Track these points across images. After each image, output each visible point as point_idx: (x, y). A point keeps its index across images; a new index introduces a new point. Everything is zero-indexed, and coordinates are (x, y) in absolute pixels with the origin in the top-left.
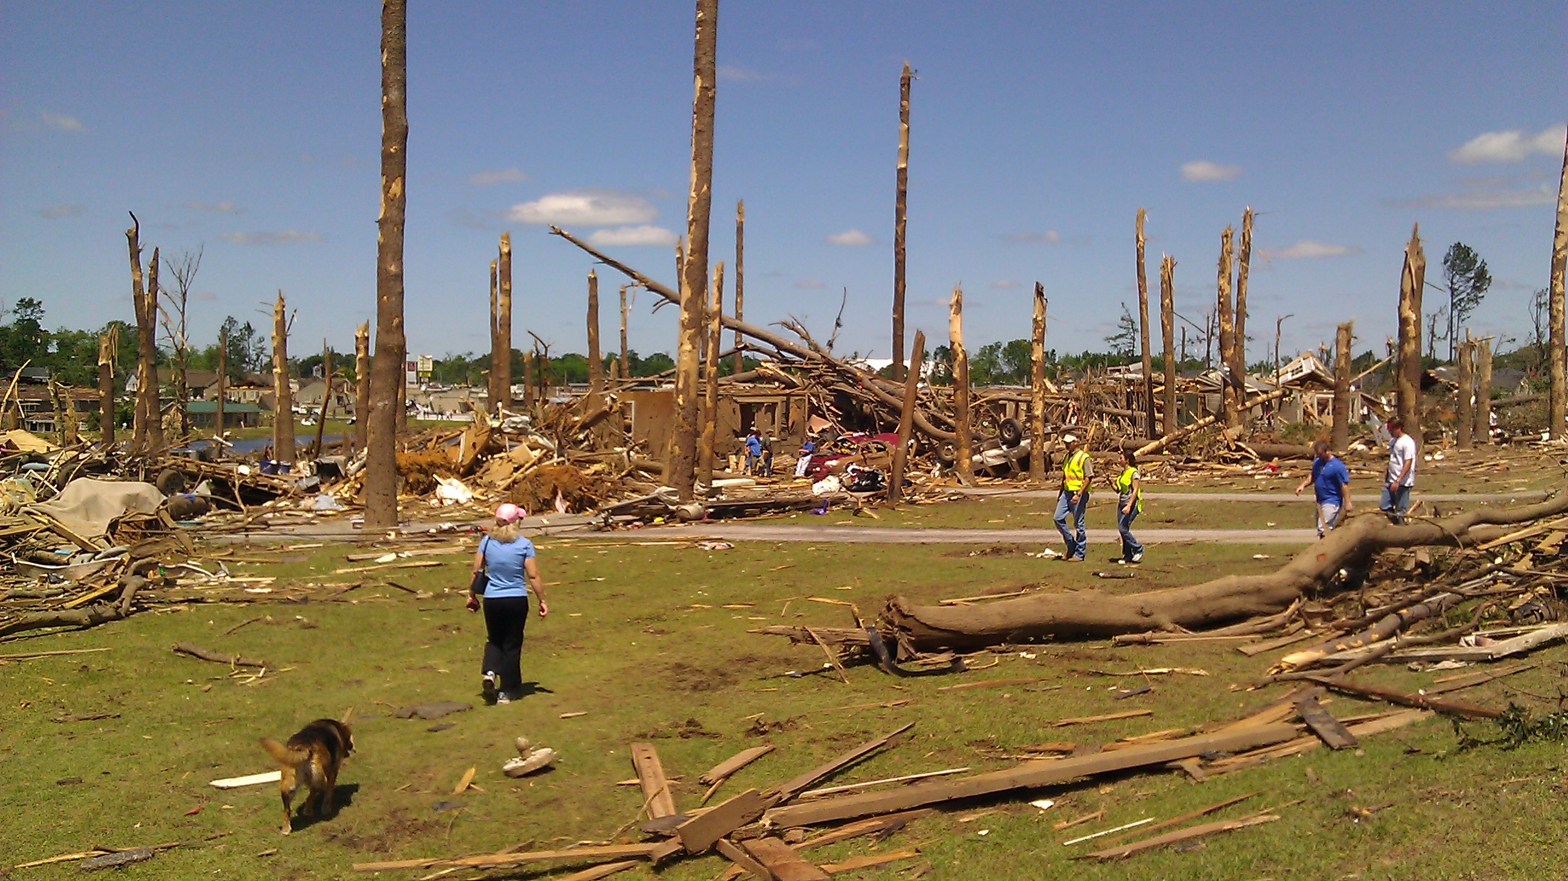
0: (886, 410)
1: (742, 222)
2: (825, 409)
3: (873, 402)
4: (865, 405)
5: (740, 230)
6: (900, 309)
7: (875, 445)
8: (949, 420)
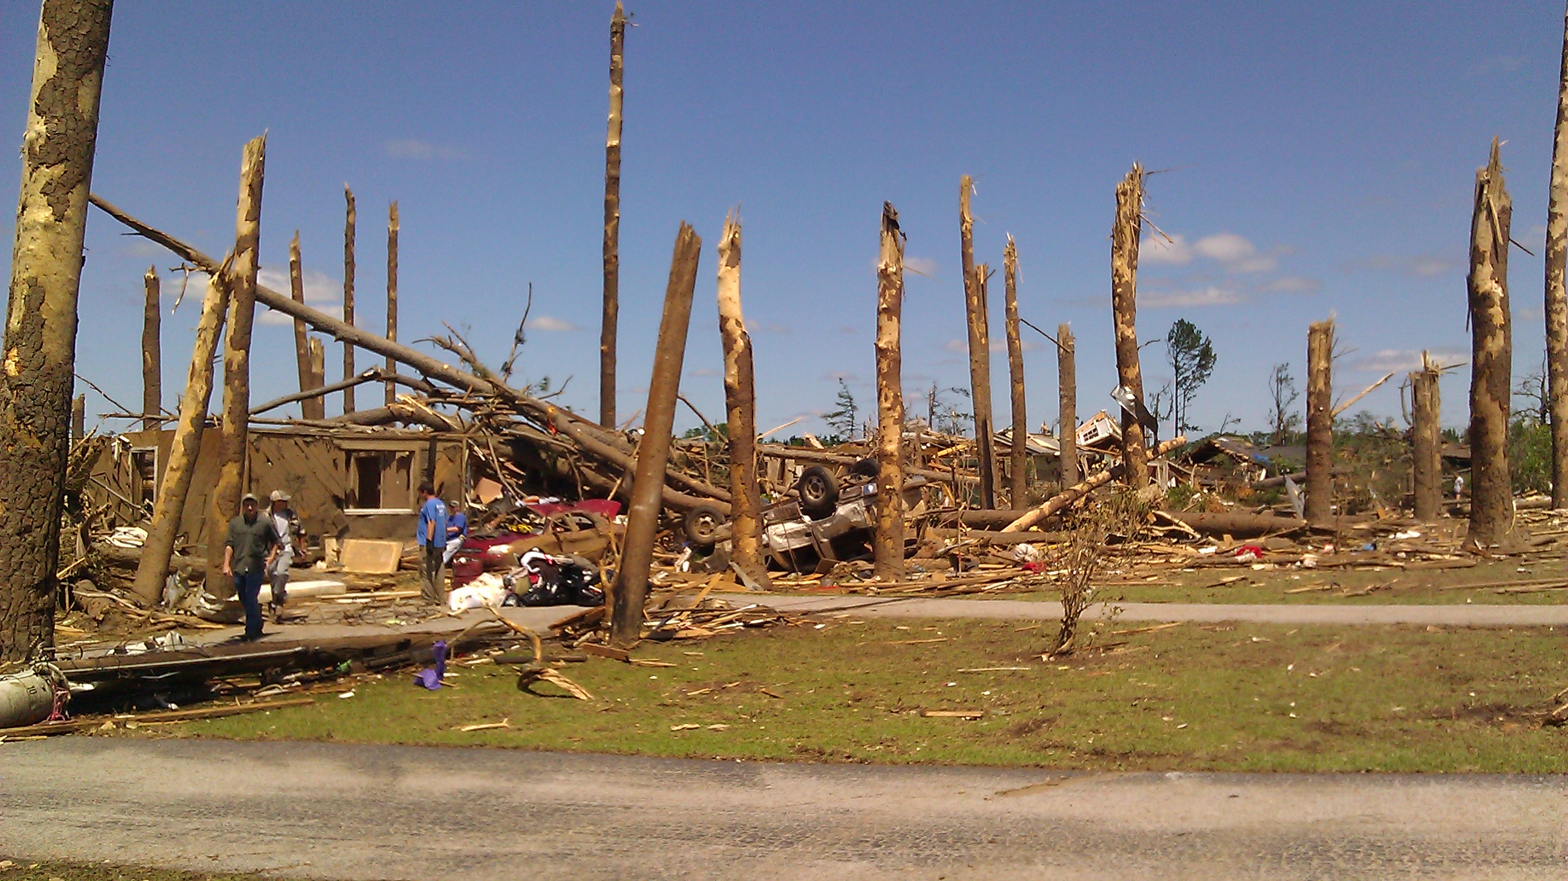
0: (594, 465)
1: (395, 233)
2: (496, 465)
3: (572, 453)
4: (561, 460)
5: (393, 241)
6: (610, 338)
7: (577, 519)
8: (694, 482)
